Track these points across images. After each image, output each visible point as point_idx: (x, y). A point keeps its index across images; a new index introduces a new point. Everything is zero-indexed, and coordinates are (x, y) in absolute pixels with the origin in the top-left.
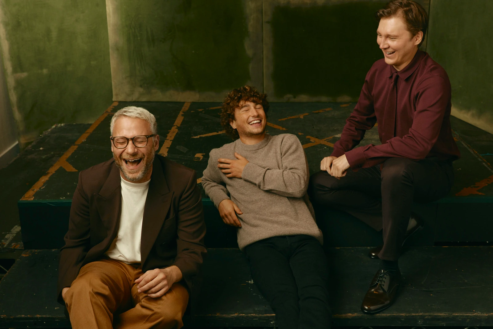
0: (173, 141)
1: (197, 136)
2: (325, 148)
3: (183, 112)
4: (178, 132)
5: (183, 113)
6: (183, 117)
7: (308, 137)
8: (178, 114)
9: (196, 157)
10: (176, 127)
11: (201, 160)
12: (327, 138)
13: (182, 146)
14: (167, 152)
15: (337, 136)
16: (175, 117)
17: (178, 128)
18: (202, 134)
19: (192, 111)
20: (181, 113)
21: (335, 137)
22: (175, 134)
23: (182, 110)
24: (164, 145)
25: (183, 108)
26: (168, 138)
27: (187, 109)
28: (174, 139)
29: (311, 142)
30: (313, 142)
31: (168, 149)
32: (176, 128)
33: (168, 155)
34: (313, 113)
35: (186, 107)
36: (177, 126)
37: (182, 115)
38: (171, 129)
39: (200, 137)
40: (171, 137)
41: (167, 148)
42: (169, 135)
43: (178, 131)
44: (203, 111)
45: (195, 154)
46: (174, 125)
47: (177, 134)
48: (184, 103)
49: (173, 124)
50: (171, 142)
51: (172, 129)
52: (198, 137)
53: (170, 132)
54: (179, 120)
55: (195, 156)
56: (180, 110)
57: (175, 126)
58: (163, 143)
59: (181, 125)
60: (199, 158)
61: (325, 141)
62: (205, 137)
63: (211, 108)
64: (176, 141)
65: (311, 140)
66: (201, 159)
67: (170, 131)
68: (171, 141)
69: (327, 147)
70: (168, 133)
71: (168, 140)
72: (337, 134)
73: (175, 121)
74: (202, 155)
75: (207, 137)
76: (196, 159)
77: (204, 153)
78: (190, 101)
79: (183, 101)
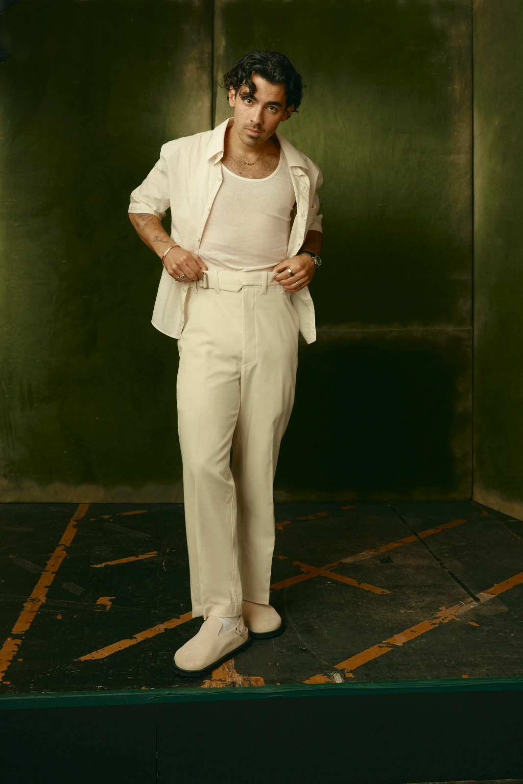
0: (57, 573)
1: (101, 563)
2: (328, 582)
3: (76, 521)
4: (66, 557)
5: (76, 523)
6: (76, 530)
7: (296, 563)
8: (68, 525)
9: (98, 605)
10: (63, 547)
11: (107, 609)
12: (329, 565)
13: (73, 584)
14: (45, 595)
15: (345, 562)
16: (63, 530)
17: (67, 549)
18: (110, 560)
19: (92, 519)
20: (72, 522)
21: (342, 562)
22: (61, 560)
23: (74, 518)
24: (39, 581)
25: (76, 513)
26: (47, 568)
27: (83, 515)
28: (59, 569)
29: (303, 573)
30: (306, 572)
31: (47, 589)
32: (64, 550)
33: (46, 600)
34: (298, 520)
35: (80, 513)
36: (64, 545)
37: (75, 526)
38: (53, 552)
39: (106, 566)
40: (53, 566)
41: (46, 587)
42: (50, 562)
43: (66, 555)
44: (110, 518)
45: (98, 599)
46: (60, 543)
47: (64, 559)
48: (78, 504)
49: (59, 541)
50: (54, 575)
51: (56, 551)
52: (103, 565)
53: (52, 558)
54: (69, 535)
55: (96, 602)
56: (72, 518)
57: (61, 545)
58: (39, 578)
59: (72, 543)
60: (104, 606)
61: (326, 570)
62: (114, 565)
63: (125, 514)
64: (62, 574)
65: (302, 569)
66: (108, 607)
67: (52, 554)
68: (53, 573)
69: (333, 582)
70: (49, 558)
71: (47, 571)
72: (346, 558)
73: (61, 536)
74: (110, 600)
75: (118, 565)
76: (99, 609)
77: (113, 597)
78: (87, 501)
79: (76, 501)
